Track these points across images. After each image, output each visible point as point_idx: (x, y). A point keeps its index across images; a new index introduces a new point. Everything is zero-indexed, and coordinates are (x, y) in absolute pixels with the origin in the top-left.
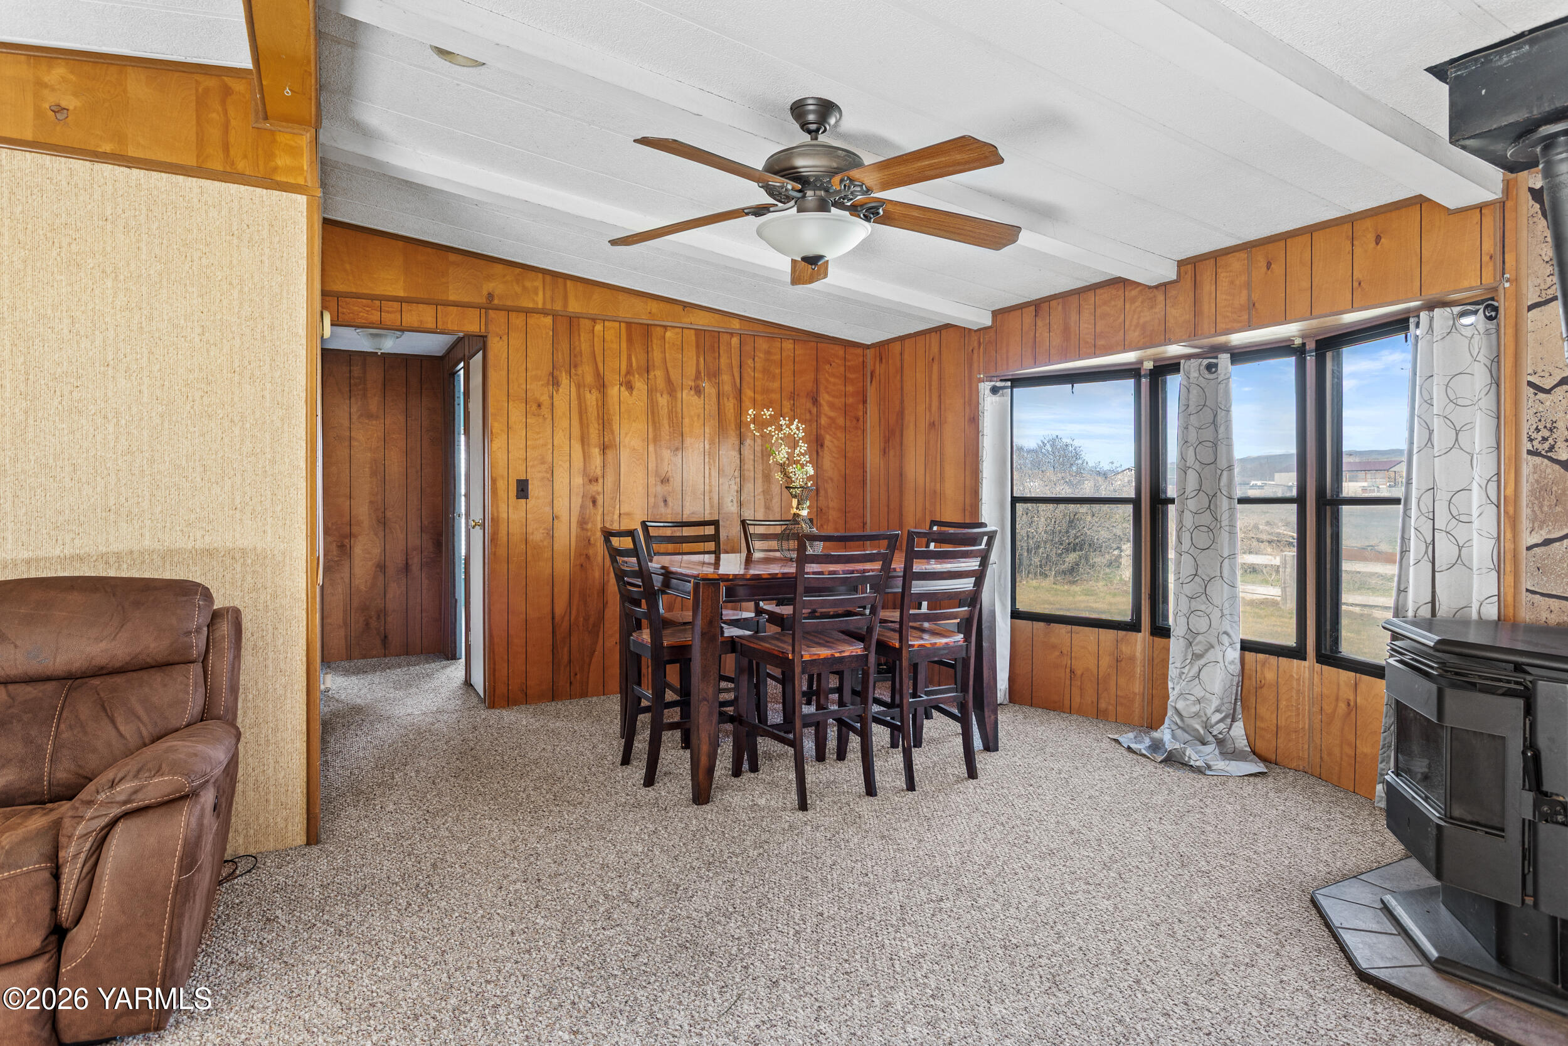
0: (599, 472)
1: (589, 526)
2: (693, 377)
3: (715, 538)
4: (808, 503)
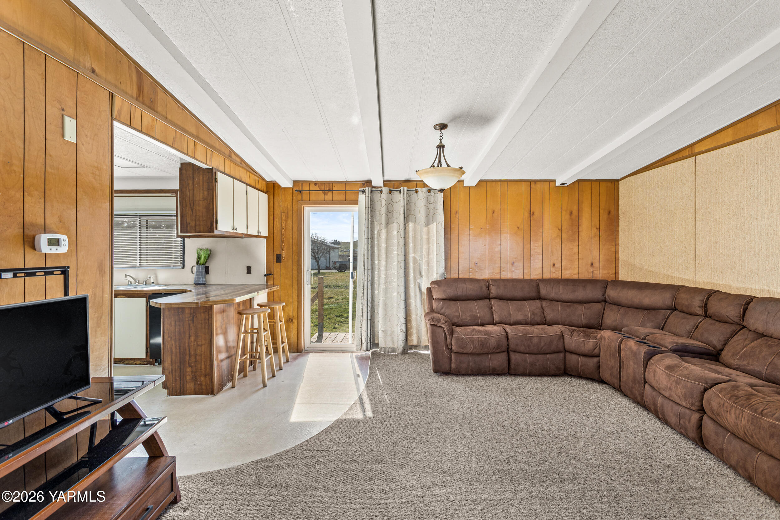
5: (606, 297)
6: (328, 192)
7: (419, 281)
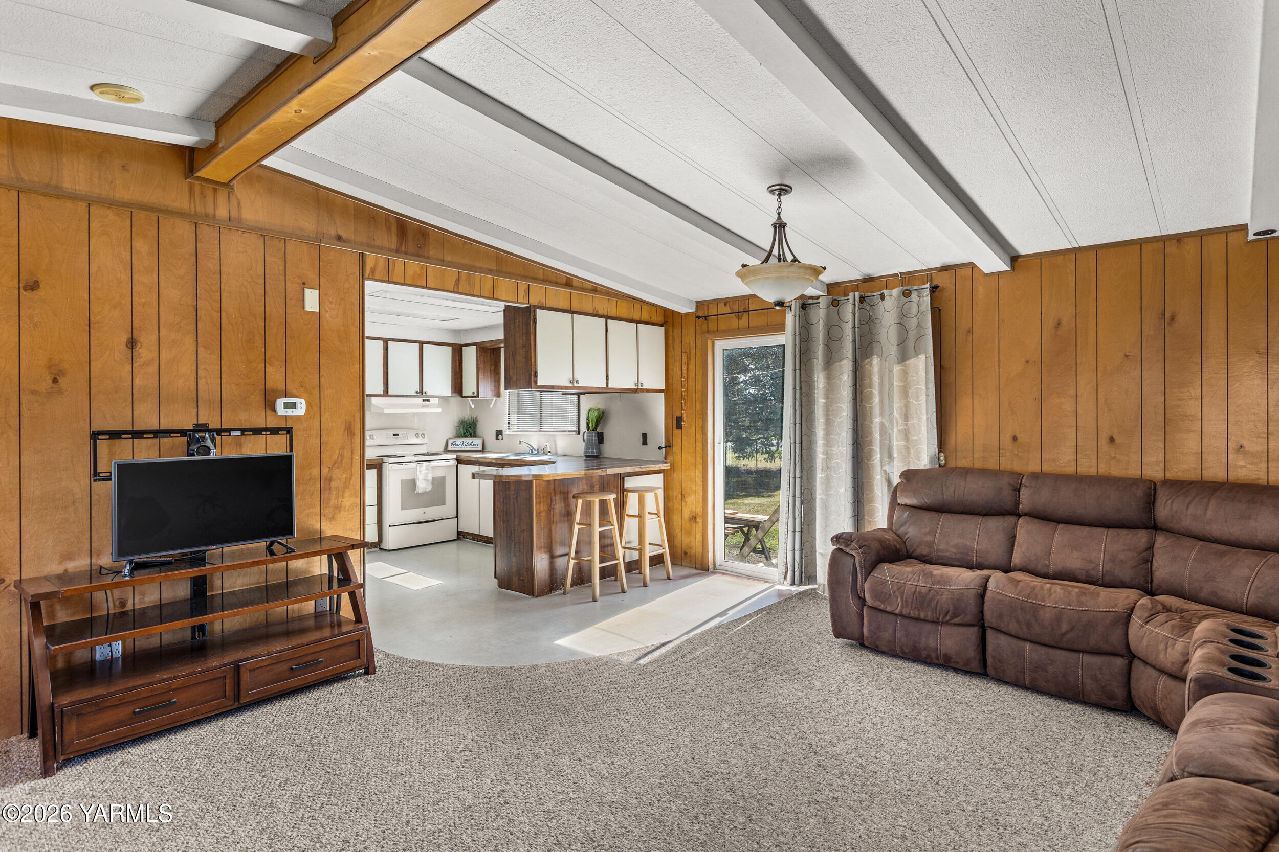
6: (743, 315)
7: (886, 468)
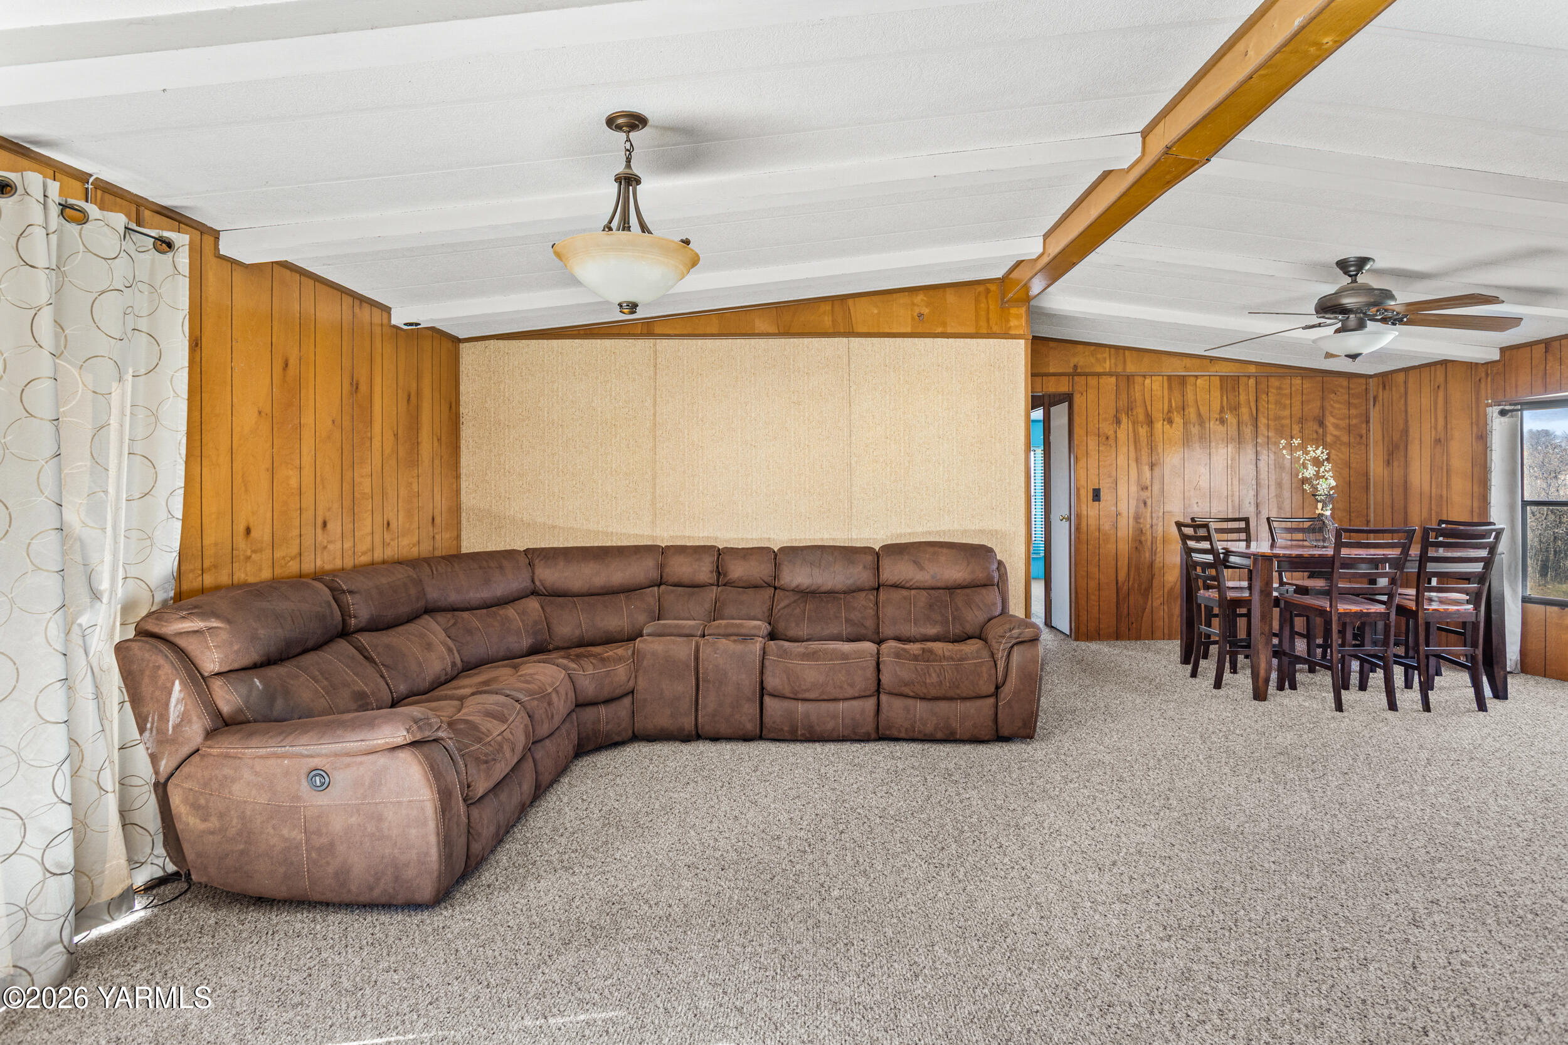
0: (1149, 483)
1: (1142, 520)
2: (1218, 411)
3: (1247, 530)
4: (1331, 506)
5: (538, 583)
